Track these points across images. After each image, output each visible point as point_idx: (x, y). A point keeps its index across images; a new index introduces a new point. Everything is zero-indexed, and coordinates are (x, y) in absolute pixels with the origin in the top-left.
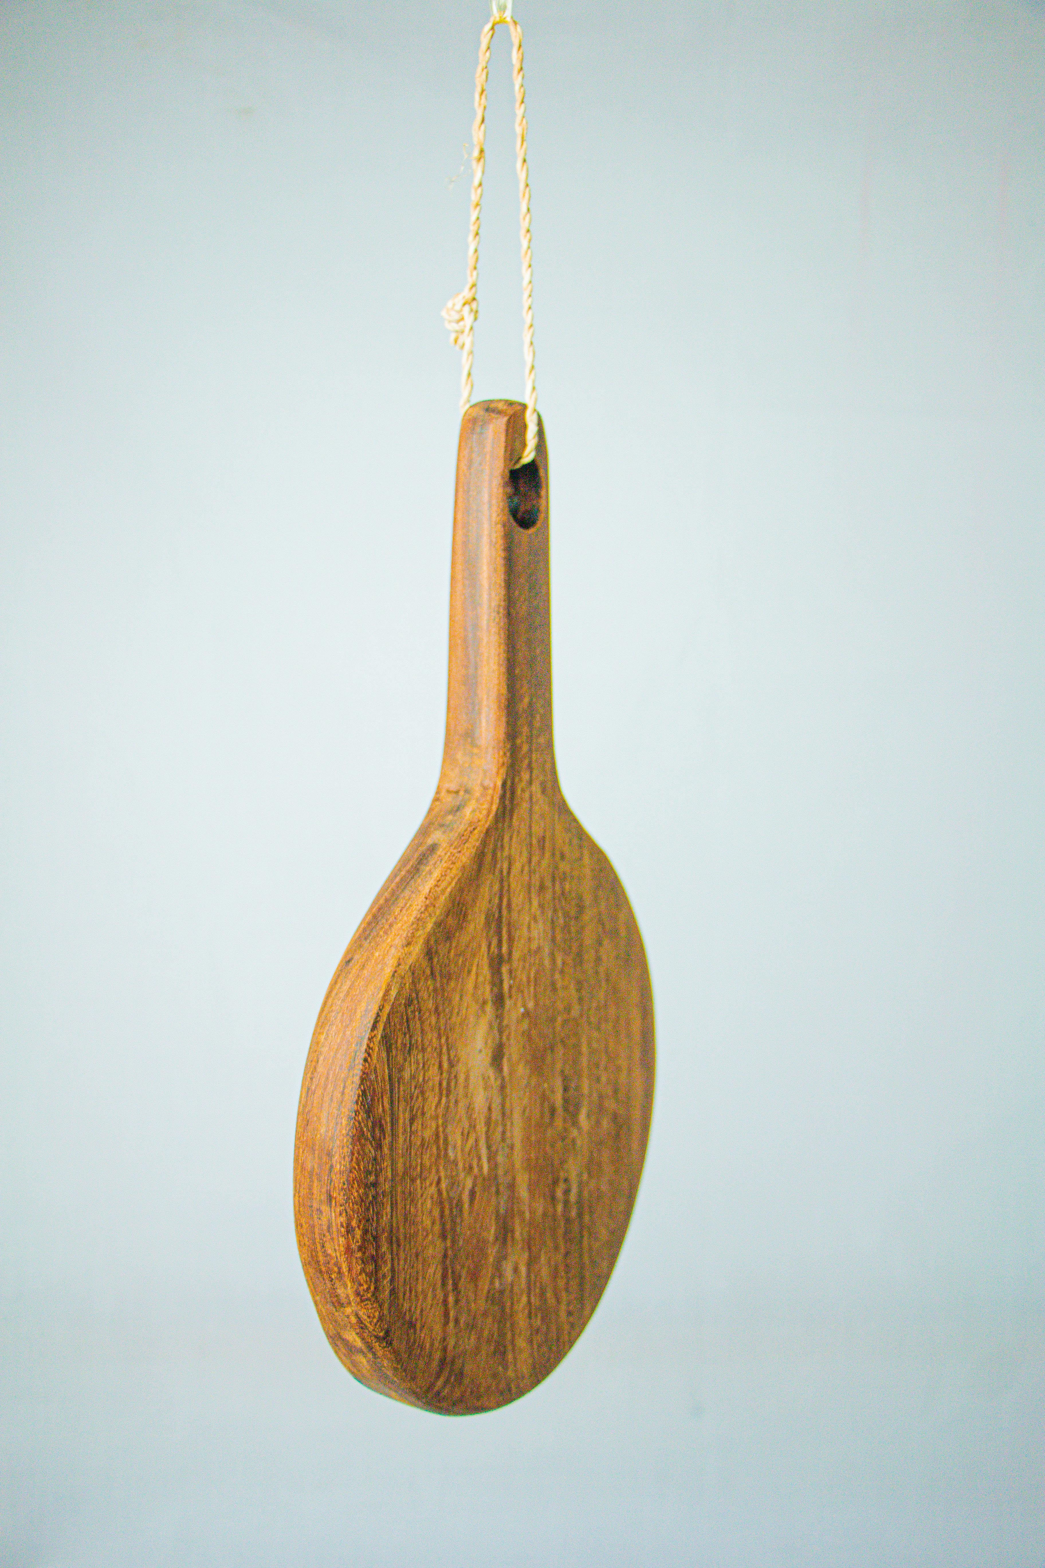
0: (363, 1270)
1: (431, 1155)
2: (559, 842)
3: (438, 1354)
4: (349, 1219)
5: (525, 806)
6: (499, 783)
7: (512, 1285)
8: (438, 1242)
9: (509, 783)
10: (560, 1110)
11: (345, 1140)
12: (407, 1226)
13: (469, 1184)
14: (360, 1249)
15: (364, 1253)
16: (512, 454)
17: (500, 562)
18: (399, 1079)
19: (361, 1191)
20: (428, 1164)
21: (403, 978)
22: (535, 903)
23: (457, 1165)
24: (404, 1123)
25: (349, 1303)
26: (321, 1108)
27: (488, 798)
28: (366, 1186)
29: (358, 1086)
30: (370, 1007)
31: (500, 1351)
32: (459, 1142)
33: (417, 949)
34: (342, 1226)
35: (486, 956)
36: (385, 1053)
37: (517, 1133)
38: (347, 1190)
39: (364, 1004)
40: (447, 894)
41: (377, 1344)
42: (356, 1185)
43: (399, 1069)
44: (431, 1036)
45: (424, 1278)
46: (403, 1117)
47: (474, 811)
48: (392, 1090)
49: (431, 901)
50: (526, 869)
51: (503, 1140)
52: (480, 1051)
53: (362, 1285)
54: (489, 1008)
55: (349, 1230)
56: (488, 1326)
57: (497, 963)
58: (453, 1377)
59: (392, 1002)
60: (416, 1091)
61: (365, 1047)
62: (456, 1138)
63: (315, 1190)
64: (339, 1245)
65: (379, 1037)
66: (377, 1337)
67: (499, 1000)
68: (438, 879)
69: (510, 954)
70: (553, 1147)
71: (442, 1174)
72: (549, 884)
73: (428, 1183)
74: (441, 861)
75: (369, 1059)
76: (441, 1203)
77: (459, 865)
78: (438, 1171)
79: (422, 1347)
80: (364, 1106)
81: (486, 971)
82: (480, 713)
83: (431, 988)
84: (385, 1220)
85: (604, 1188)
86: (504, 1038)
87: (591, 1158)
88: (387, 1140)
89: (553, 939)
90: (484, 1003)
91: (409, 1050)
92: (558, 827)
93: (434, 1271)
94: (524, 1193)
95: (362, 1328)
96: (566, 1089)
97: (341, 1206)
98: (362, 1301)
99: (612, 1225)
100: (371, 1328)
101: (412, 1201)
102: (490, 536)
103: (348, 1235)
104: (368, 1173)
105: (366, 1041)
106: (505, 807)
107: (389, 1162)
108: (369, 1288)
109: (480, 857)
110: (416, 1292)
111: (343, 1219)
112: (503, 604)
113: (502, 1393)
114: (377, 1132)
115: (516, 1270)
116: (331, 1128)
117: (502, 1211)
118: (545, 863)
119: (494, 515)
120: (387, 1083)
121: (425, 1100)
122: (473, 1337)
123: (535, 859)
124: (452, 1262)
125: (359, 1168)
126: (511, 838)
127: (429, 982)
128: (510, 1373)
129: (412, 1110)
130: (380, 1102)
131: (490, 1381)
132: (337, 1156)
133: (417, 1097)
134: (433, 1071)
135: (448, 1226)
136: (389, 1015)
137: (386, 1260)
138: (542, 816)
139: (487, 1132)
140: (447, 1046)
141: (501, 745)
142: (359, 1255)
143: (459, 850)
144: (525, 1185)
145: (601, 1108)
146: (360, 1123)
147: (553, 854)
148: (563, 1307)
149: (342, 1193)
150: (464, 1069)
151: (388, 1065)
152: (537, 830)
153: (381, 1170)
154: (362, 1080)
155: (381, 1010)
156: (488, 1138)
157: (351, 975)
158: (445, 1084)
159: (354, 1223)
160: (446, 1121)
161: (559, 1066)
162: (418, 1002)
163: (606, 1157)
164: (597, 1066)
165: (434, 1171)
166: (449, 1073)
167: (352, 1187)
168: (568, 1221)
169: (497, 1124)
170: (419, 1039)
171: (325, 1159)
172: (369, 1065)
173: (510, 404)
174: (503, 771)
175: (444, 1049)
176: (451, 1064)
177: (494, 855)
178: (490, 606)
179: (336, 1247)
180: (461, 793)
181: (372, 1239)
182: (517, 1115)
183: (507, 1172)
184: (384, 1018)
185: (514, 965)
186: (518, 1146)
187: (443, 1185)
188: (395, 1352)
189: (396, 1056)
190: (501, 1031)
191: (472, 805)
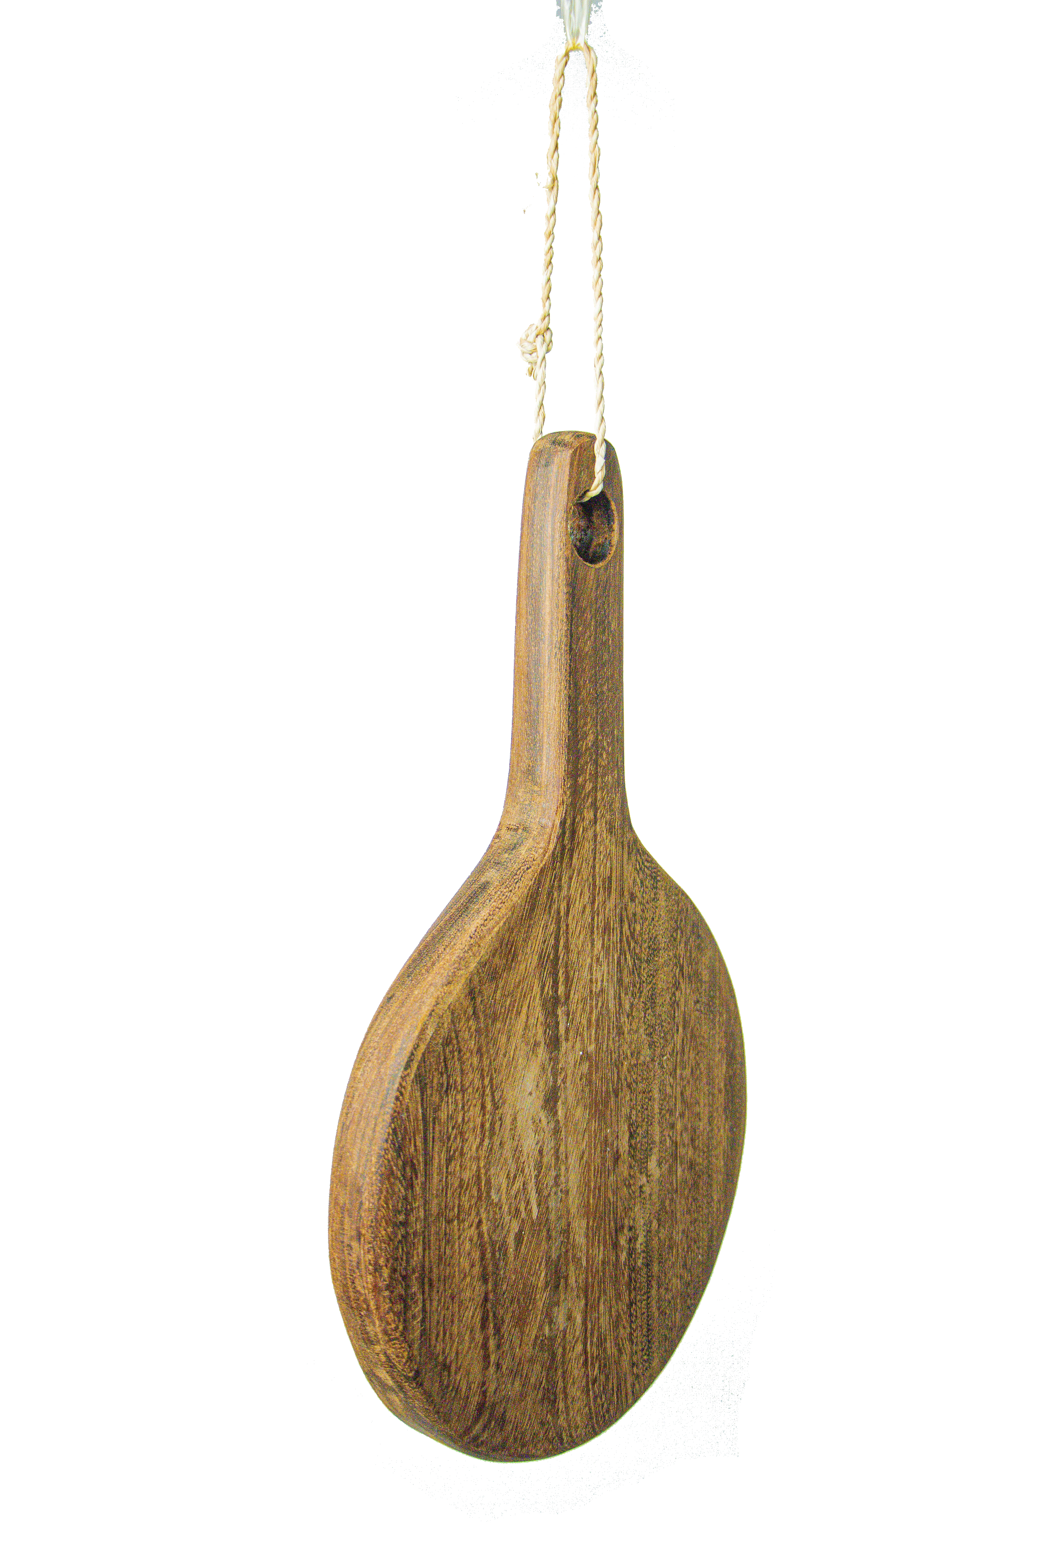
0: (391, 1309)
1: (472, 1197)
2: (628, 883)
3: (475, 1400)
4: (377, 1257)
5: (588, 846)
6: (558, 822)
7: (565, 1331)
8: (478, 1284)
9: (569, 821)
10: (625, 1156)
11: (374, 1178)
12: (442, 1267)
13: (515, 1227)
14: (388, 1287)
15: (392, 1292)
16: (577, 488)
17: (562, 598)
18: (434, 1119)
19: (390, 1230)
20: (467, 1206)
21: (441, 1017)
22: (598, 944)
23: (500, 1208)
24: (440, 1165)
25: (378, 1342)
26: (353, 1144)
27: (546, 837)
28: (395, 1225)
29: (388, 1125)
30: (404, 1046)
31: (550, 1398)
32: (504, 1186)
33: (458, 989)
34: (370, 1264)
35: (538, 996)
36: (419, 1093)
37: (573, 1179)
38: (375, 1228)
39: (399, 1042)
40: (494, 934)
41: (407, 1384)
42: (384, 1224)
43: (434, 1109)
44: (473, 1077)
45: (460, 1321)
46: (439, 1157)
47: (530, 849)
48: (426, 1130)
49: (477, 938)
50: (588, 910)
51: (557, 1184)
52: (531, 1094)
53: (390, 1324)
54: (541, 1051)
55: (377, 1268)
56: (536, 1372)
57: (552, 1004)
58: (493, 1423)
59: (428, 1041)
60: (454, 1131)
61: (397, 1086)
62: (500, 1180)
63: (346, 1227)
64: (367, 1283)
65: (413, 1076)
66: (407, 1378)
67: (554, 1043)
68: (485, 918)
69: (567, 997)
70: (615, 1193)
71: (484, 1216)
72: (614, 924)
73: (467, 1224)
74: (490, 901)
75: (401, 1097)
76: (482, 1246)
77: (509, 904)
78: (478, 1214)
79: (457, 1390)
80: (394, 1145)
81: (538, 1013)
82: (541, 750)
83: (473, 1028)
84: (415, 1260)
85: (677, 1238)
86: (559, 1081)
87: (663, 1207)
88: (421, 1179)
89: (620, 981)
90: (537, 1044)
91: (446, 1091)
92: (628, 868)
93: (472, 1314)
94: (580, 1239)
95: (391, 1367)
96: (631, 1136)
97: (369, 1243)
98: (391, 1340)
99: (687, 1277)
100: (400, 1367)
101: (448, 1241)
102: (552, 571)
103: (375, 1273)
104: (397, 1212)
105: (398, 1080)
106: (563, 847)
107: (422, 1201)
108: (397, 1328)
109: (533, 898)
110: (451, 1334)
111: (370, 1257)
112: (564, 639)
113: (551, 1442)
114: (408, 1170)
115: (570, 1318)
116: (361, 1164)
117: (554, 1256)
118: (611, 905)
119: (557, 549)
120: (421, 1123)
121: (464, 1141)
122: (517, 1384)
123: (599, 899)
124: (493, 1305)
125: (388, 1207)
126: (571, 878)
127: (471, 1022)
128: (562, 1421)
129: (448, 1151)
130: (413, 1142)
131: (537, 1427)
132: (366, 1194)
133: (455, 1138)
134: (474, 1112)
135: (490, 1268)
136: (423, 1054)
137: (417, 1300)
138: (609, 856)
139: (537, 1176)
140: (492, 1087)
141: (561, 782)
142: (387, 1293)
143: (510, 889)
144: (583, 1232)
145: (675, 1156)
146: (389, 1162)
147: (622, 895)
148: (625, 1358)
149: (370, 1231)
150: (511, 1112)
151: (422, 1104)
152: (602, 870)
153: (412, 1210)
154: (393, 1119)
155: (415, 1049)
156: (538, 1182)
157: (390, 1013)
158: (488, 1125)
159: (382, 1261)
160: (488, 1164)
161: (625, 1110)
162: (458, 1042)
163: (680, 1206)
164: (671, 1112)
165: (473, 1213)
166: (493, 1114)
167: (380, 1225)
168: (633, 1269)
169: (549, 1168)
170: (459, 1080)
171: (355, 1194)
172: (401, 1104)
173: (578, 435)
174: (562, 809)
175: (488, 1091)
176: (496, 1107)
177: (550, 894)
178: (551, 642)
179: (364, 1283)
180: (520, 831)
181: (400, 1278)
182: (573, 1161)
183: (559, 1218)
184: (419, 1056)
185: (573, 1007)
186: (573, 1191)
187: (484, 1228)
188: (428, 1395)
189: (432, 1095)
190: (555, 1074)
191: (529, 843)
